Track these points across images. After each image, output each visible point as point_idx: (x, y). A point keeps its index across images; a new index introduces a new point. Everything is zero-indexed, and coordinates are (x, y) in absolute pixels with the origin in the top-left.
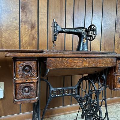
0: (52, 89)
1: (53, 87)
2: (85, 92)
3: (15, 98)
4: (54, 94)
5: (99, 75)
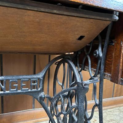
2: (62, 86)
5: (89, 52)
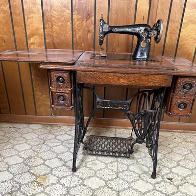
0: (98, 99)
1: (100, 98)
3: (53, 104)
4: (100, 105)
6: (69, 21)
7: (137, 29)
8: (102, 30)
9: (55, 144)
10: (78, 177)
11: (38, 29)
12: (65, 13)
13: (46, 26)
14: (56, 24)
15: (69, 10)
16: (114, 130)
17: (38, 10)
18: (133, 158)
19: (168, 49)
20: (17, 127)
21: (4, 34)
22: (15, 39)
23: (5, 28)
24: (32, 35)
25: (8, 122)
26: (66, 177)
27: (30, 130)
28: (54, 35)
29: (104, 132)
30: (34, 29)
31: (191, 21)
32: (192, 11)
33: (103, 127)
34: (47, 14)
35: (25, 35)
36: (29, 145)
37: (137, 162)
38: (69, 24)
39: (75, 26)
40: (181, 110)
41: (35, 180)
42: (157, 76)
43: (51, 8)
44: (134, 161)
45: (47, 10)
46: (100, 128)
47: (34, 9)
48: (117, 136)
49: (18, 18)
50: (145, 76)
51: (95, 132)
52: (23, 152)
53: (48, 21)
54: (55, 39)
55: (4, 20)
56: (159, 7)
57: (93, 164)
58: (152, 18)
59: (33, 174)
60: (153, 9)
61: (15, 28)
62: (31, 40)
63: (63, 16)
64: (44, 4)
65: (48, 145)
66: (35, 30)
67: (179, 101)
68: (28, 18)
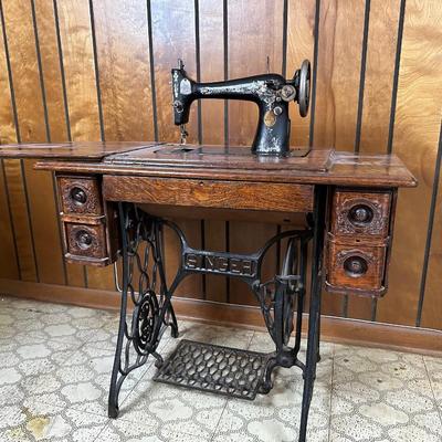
3: (68, 251)
4: (191, 263)
6: (147, 86)
7: (251, 87)
8: (179, 92)
9: (102, 353)
10: (116, 431)
11: (87, 105)
12: (138, 70)
13: (104, 97)
14: (122, 93)
15: (146, 62)
16: (250, 334)
17: (89, 67)
18: (270, 404)
19: (369, 139)
20: (44, 310)
21: (29, 117)
22: (47, 126)
23: (32, 106)
24: (79, 116)
25: (31, 299)
26: (89, 427)
27: (67, 319)
28: (119, 115)
29: (223, 336)
30: (81, 104)
31: (419, 70)
32: (419, 45)
33: (227, 326)
34: (105, 73)
35: (65, 117)
36: (49, 348)
37: (275, 416)
38: (147, 91)
39: (160, 95)
40: (355, 276)
41: (23, 425)
42: (275, 186)
43: (113, 60)
44: (268, 412)
45: (104, 66)
46: (219, 328)
47: (80, 65)
48: (251, 350)
49: (53, 85)
50: (250, 185)
51: (203, 334)
52: (29, 362)
53: (107, 87)
54: (121, 123)
55: (30, 90)
56: (339, 44)
57: (165, 407)
58: (323, 69)
59: (25, 411)
60: (324, 48)
61: (48, 105)
62: (77, 128)
63: (135, 76)
64: (99, 53)
65: (85, 354)
66: (84, 106)
67: (344, 253)
68: (71, 83)
